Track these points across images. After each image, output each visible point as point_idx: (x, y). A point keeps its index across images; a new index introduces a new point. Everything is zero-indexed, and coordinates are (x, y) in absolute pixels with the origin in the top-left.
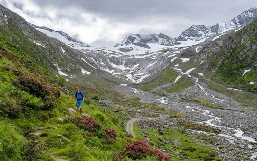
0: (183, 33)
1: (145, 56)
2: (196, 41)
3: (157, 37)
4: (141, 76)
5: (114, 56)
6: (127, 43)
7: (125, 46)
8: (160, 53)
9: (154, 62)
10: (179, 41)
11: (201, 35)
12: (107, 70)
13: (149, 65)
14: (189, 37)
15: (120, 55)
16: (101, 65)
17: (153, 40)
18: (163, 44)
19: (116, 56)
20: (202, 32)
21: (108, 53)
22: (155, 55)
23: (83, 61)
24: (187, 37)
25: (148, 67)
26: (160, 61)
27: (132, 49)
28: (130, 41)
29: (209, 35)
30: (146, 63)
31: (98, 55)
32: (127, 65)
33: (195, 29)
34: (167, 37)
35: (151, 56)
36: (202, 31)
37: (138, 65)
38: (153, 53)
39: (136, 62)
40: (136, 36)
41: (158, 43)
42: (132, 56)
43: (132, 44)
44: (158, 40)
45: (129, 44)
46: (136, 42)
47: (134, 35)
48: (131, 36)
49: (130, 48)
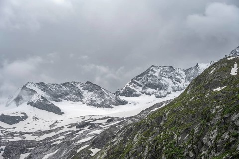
0: (133, 82)
1: (45, 136)
2: (158, 97)
3: (81, 89)
6: (18, 100)
7: (13, 110)
8: (74, 129)
9: (55, 149)
10: (123, 98)
11: (166, 86)
14: (144, 88)
17: (73, 96)
18: (91, 104)
20: (168, 80)
22: (62, 134)
24: (141, 89)
26: (63, 150)
27: (26, 117)
28: (25, 98)
29: (181, 85)
30: (42, 152)
32: (7, 154)
33: (157, 74)
34: (99, 88)
35: (55, 136)
36: (170, 77)
38: (60, 128)
39: (25, 148)
40: (37, 87)
41: (82, 101)
42: (21, 134)
43: (28, 104)
44: (82, 96)
45: (21, 104)
46: (36, 101)
47: (33, 85)
48: (27, 87)
49: (21, 115)
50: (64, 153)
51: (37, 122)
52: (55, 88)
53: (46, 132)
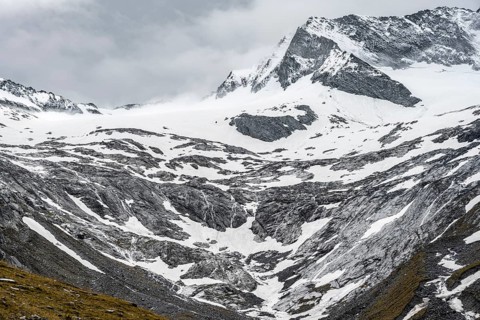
1: (370, 169)
3: (465, 26)
4: (326, 288)
5: (202, 172)
6: (285, 73)
7: (271, 101)
8: (453, 143)
9: (399, 205)
12: (157, 267)
13: (375, 228)
15: (236, 166)
16: (123, 241)
17: (443, 49)
19: (210, 174)
21: (170, 155)
22: (416, 160)
23: (35, 236)
25: (367, 235)
26: (423, 206)
27: (310, 117)
28: (304, 63)
30: (362, 214)
31: (111, 175)
32: (265, 225)
35: (396, 169)
37: (323, 223)
38: (412, 145)
39: (313, 207)
40: (336, 28)
41: (470, 62)
42: (301, 166)
43: (314, 80)
44: (471, 48)
45: (294, 81)
46: (337, 69)
47: (325, 24)
48: (310, 30)
49: (296, 114)
50: (427, 215)
51: (342, 130)
52: (389, 30)
53: (370, 158)
